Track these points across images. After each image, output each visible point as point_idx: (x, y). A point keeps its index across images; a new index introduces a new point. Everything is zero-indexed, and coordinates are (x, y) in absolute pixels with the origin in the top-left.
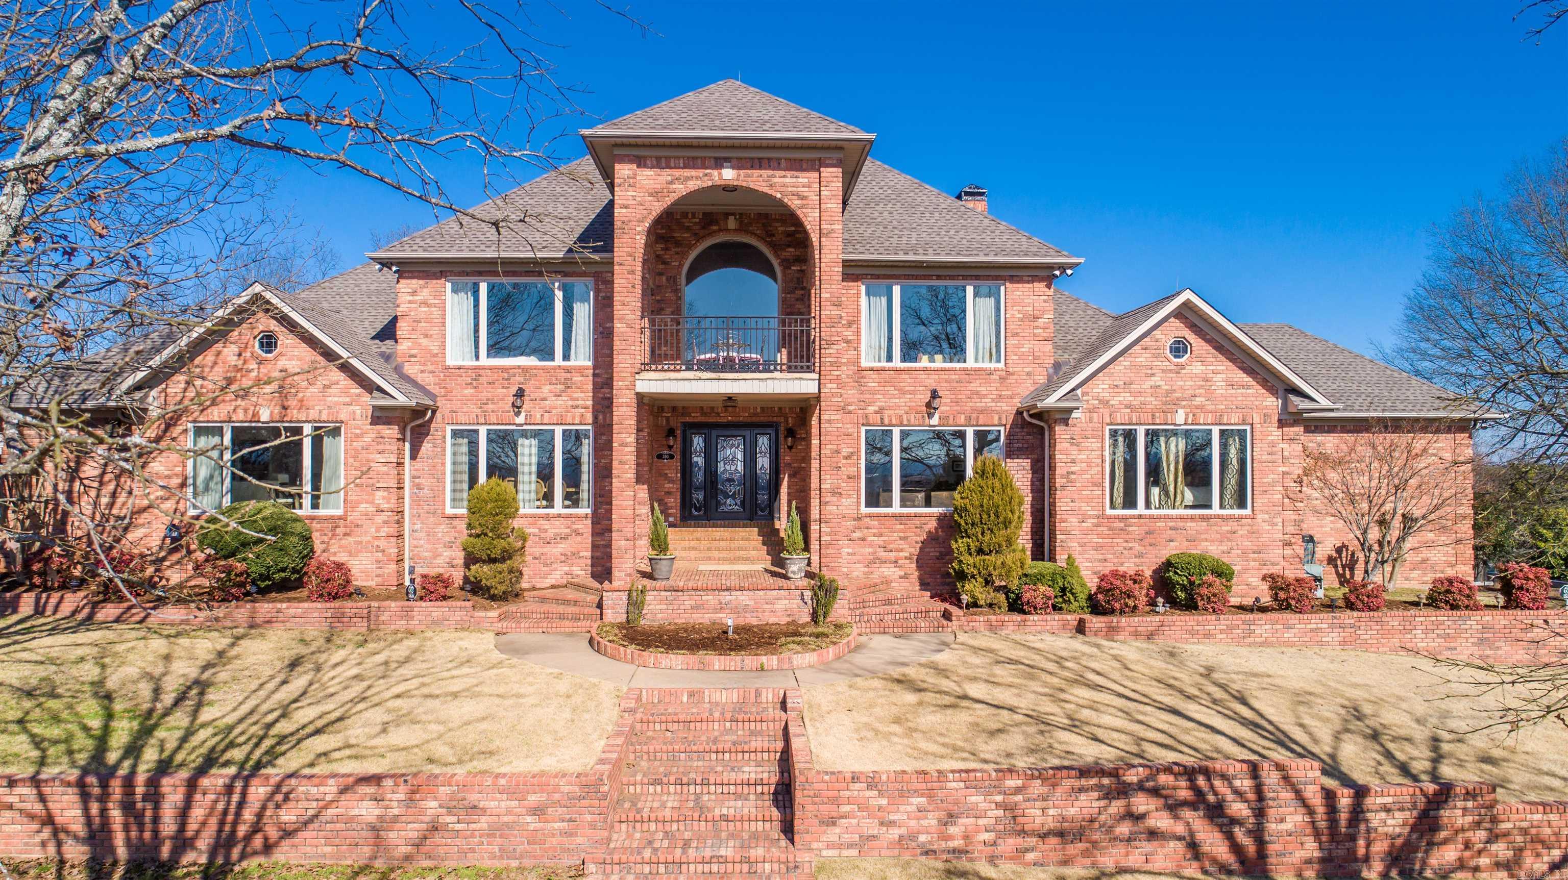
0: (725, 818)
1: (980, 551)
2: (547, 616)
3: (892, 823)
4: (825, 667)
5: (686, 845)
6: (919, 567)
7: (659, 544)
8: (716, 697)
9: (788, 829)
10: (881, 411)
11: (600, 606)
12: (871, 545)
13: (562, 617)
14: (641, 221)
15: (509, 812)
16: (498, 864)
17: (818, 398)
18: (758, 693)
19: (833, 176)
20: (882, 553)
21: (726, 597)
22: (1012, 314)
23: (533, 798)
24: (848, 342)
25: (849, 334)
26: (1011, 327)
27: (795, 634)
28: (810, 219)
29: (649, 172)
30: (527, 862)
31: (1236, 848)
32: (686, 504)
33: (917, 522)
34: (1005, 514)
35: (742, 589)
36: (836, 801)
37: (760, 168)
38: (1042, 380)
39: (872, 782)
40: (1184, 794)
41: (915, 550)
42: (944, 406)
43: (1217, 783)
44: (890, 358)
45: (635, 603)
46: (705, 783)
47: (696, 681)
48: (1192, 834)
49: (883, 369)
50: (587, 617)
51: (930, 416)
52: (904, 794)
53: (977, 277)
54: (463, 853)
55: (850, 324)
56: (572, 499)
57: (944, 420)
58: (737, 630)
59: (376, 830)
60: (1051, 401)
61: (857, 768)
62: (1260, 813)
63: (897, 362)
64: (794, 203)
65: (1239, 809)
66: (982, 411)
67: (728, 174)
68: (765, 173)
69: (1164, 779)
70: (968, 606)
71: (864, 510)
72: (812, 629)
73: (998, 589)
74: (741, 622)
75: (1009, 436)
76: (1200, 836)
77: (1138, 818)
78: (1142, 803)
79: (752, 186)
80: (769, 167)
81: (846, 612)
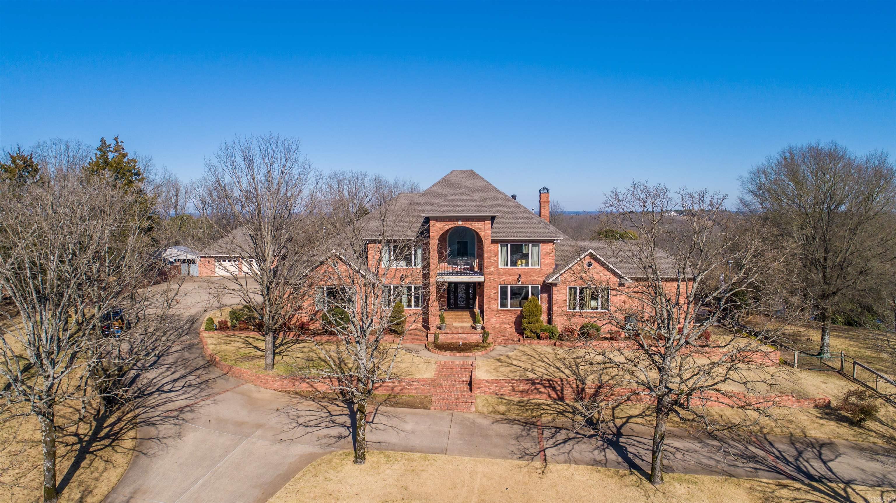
0: (459, 388)
1: (529, 323)
2: (413, 339)
3: (491, 389)
4: (483, 356)
5: (451, 392)
6: (515, 324)
7: (442, 320)
8: (457, 363)
9: (471, 390)
10: (504, 280)
11: (427, 337)
12: (501, 318)
13: (417, 340)
14: (437, 236)
15: (418, 385)
16: (416, 395)
17: (484, 282)
18: (467, 362)
19: (488, 223)
20: (505, 321)
21: (460, 335)
22: (542, 252)
23: (423, 383)
24: (495, 261)
25: (495, 259)
26: (542, 256)
27: (478, 346)
28: (482, 235)
29: (439, 223)
30: (422, 395)
31: (558, 395)
32: (449, 305)
33: (515, 312)
34: (536, 313)
35: (464, 333)
36: (480, 384)
37: (469, 221)
38: (551, 271)
39: (487, 381)
40: (548, 385)
41: (514, 320)
42: (522, 279)
43: (555, 383)
44: (507, 265)
45: (436, 336)
46: (455, 381)
47: (452, 359)
48: (549, 393)
49: (505, 269)
50: (424, 340)
51: (519, 282)
52: (493, 383)
53: (533, 242)
54: (410, 393)
55: (495, 256)
56: (417, 305)
57: (522, 283)
58: (463, 344)
59: (393, 388)
60: (550, 281)
61: (484, 378)
62: (562, 389)
63: (509, 267)
64: (478, 231)
65: (559, 388)
66: (534, 280)
67: (460, 223)
68: (470, 222)
69: (543, 382)
70: (526, 337)
71: (500, 308)
72: (481, 345)
73: (534, 333)
74: (464, 342)
75: (541, 287)
76: (551, 393)
77: (538, 389)
78: (538, 386)
79: (467, 226)
80: (471, 221)
81: (491, 339)
